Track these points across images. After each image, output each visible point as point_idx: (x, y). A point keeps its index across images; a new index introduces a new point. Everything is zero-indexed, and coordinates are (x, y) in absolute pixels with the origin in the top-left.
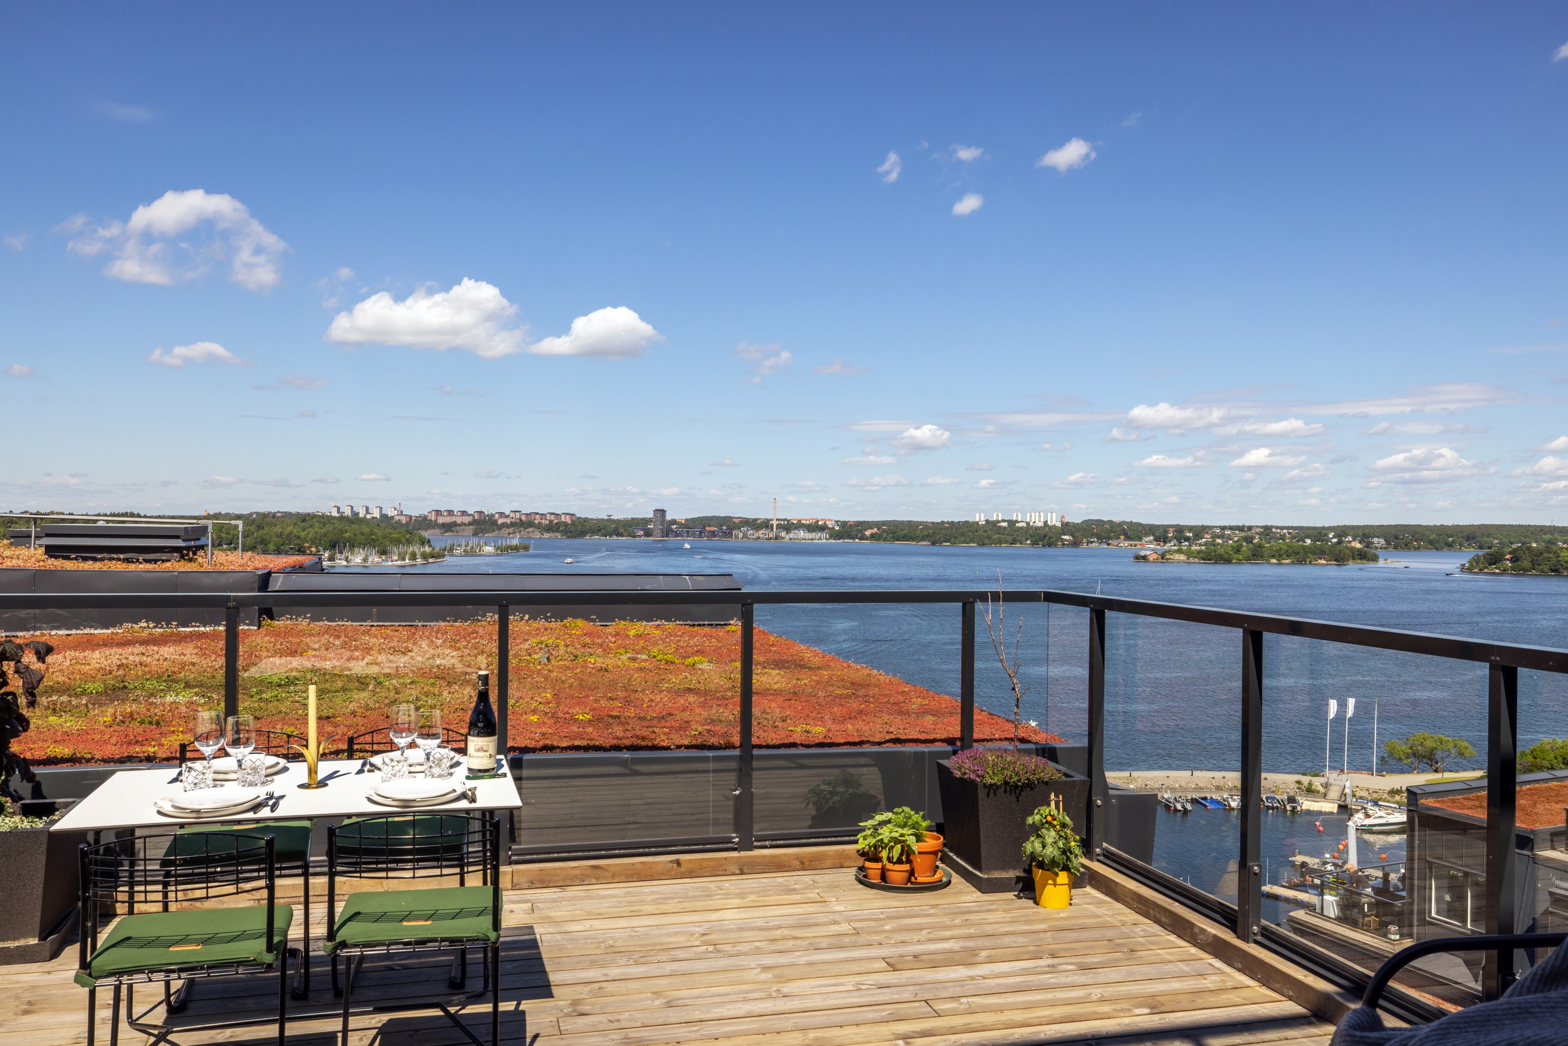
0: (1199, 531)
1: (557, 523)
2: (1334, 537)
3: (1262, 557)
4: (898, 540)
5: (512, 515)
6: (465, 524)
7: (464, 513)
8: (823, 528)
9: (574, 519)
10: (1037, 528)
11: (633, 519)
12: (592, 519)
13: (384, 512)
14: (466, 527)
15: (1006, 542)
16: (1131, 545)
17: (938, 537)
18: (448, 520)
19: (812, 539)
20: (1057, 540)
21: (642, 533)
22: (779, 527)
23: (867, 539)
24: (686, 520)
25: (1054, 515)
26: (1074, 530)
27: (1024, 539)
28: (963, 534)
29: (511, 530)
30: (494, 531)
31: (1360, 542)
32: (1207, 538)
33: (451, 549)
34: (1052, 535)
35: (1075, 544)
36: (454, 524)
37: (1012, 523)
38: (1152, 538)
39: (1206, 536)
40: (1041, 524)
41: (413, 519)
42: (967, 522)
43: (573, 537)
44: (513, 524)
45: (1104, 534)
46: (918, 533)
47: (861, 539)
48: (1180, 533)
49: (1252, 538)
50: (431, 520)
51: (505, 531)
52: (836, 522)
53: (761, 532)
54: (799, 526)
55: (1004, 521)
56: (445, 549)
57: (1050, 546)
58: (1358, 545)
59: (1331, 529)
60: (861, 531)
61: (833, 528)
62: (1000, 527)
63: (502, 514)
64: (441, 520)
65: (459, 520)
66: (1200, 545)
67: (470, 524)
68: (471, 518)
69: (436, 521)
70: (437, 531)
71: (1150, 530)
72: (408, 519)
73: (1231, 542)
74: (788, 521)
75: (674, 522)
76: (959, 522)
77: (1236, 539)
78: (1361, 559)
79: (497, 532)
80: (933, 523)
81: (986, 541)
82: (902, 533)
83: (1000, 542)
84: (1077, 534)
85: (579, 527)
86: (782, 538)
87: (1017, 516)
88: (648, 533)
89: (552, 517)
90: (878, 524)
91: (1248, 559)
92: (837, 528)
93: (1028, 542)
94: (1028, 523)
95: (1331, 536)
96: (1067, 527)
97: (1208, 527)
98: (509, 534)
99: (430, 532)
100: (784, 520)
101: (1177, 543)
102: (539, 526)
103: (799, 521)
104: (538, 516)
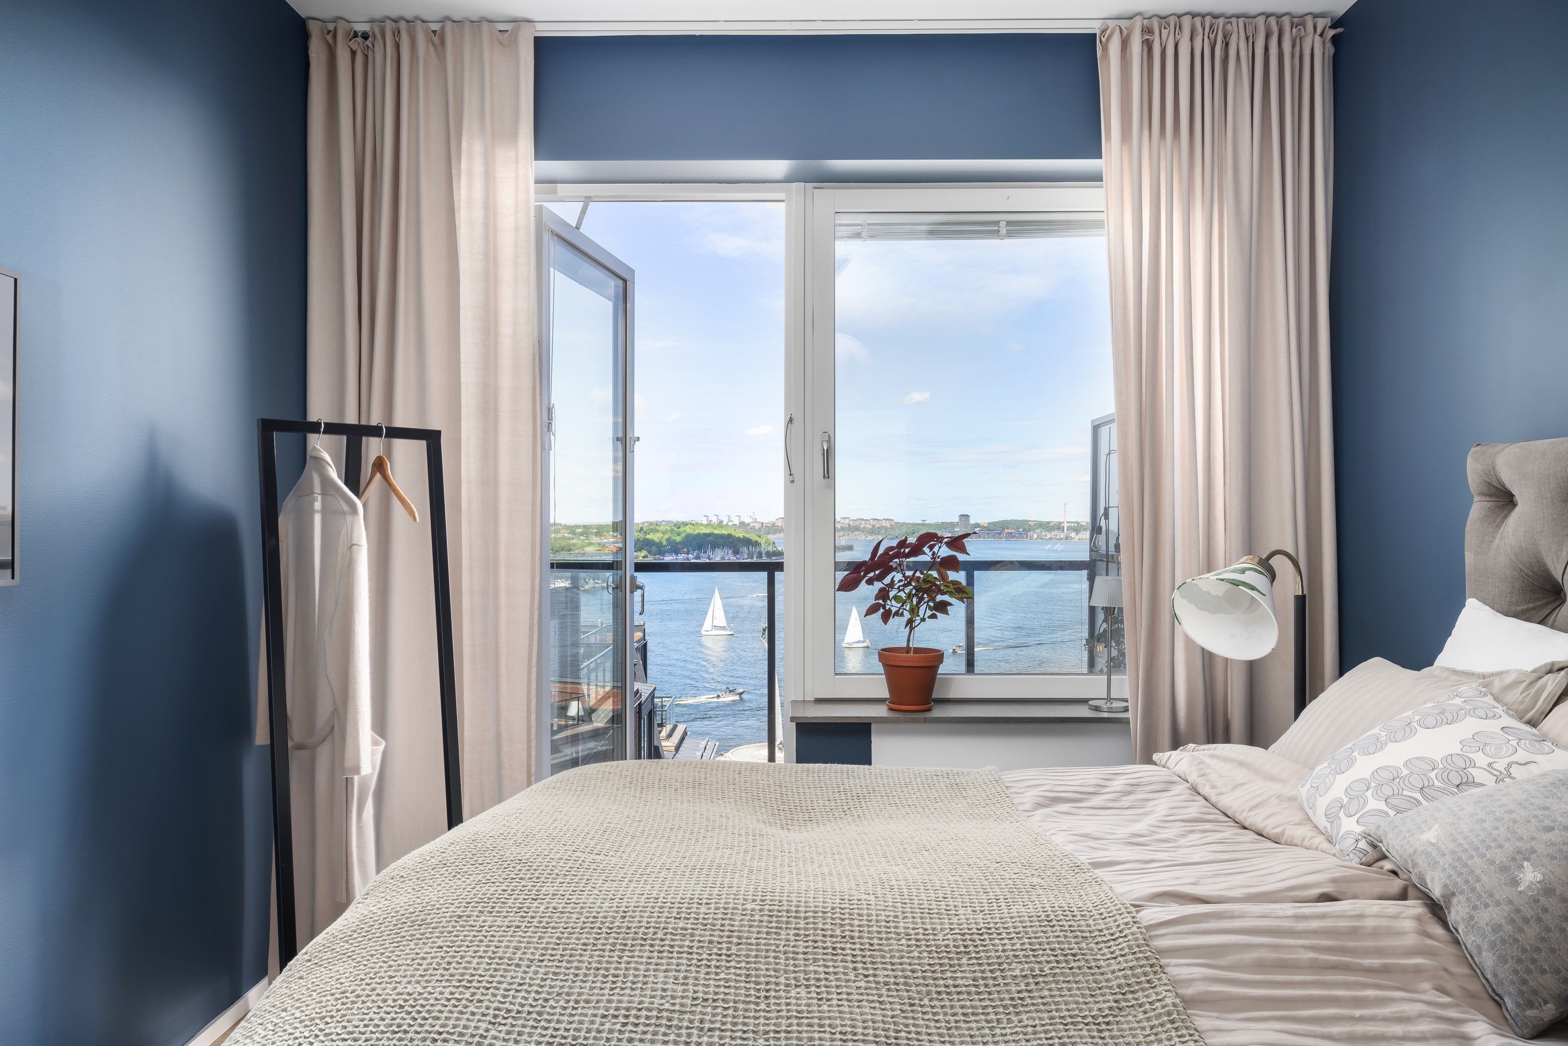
1: (878, 527)
5: (842, 521)
9: (892, 524)
11: (942, 523)
12: (908, 524)
22: (1069, 528)
24: (989, 523)
53: (1053, 533)
74: (1078, 523)
75: (977, 525)
85: (897, 530)
86: (1072, 538)
89: (875, 523)
100: (1074, 523)
102: (863, 530)
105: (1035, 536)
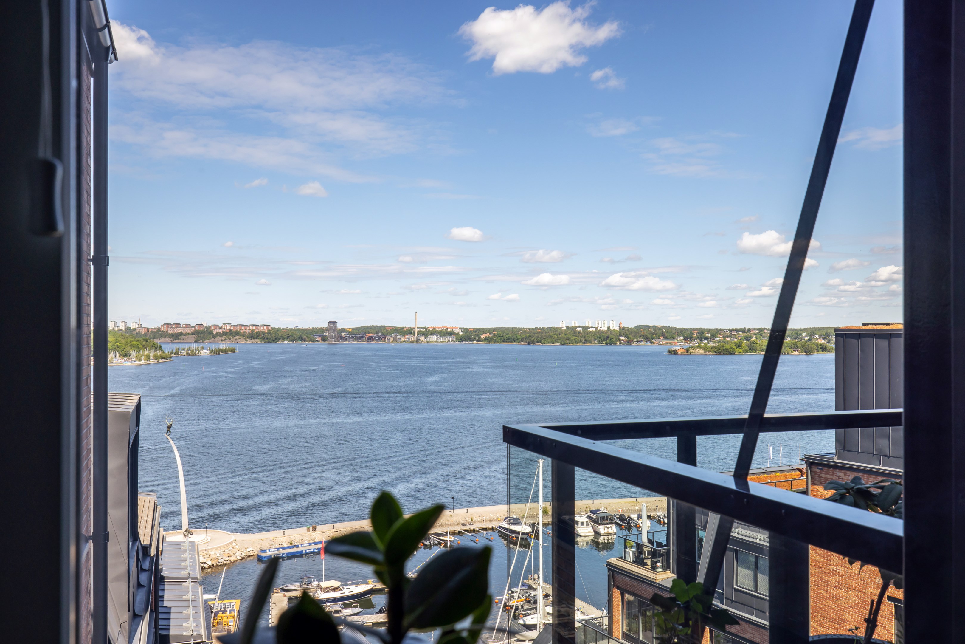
0: (715, 333)
1: (257, 333)
2: (806, 336)
3: (756, 350)
4: (504, 341)
5: (224, 326)
6: (189, 334)
7: (188, 326)
8: (451, 334)
9: (271, 329)
10: (602, 332)
11: (313, 328)
12: (283, 329)
13: (128, 326)
14: (190, 336)
15: (580, 342)
16: (667, 343)
17: (533, 339)
18: (176, 331)
19: (443, 342)
20: (616, 340)
21: (320, 338)
22: (419, 333)
23: (482, 341)
24: (353, 329)
25: (615, 322)
26: (628, 333)
27: (593, 339)
28: (550, 337)
29: (223, 338)
30: (210, 338)
31: (824, 339)
32: (720, 337)
33: (177, 353)
34: (612, 336)
35: (629, 342)
36: (181, 334)
37: (585, 328)
38: (682, 338)
39: (719, 336)
40: (605, 329)
41: (150, 330)
42: (554, 328)
43: (269, 342)
44: (224, 334)
45: (649, 336)
46: (519, 336)
47: (478, 341)
48: (701, 334)
49: (751, 337)
50: (163, 331)
51: (219, 339)
52: (461, 329)
53: (406, 337)
54: (434, 332)
55: (579, 327)
56: (172, 353)
57: (611, 344)
58: (822, 341)
59: (805, 330)
60: (478, 335)
61: (458, 334)
62: (576, 332)
63: (216, 326)
64: (170, 331)
65: (184, 331)
66: (715, 342)
67: (193, 334)
68: (193, 330)
69: (167, 331)
70: (168, 339)
71: (681, 332)
72: (146, 331)
73: (736, 340)
74: (426, 329)
75: (343, 330)
76: (547, 328)
77: (740, 338)
78: (823, 351)
79: (213, 339)
80: (529, 329)
81: (567, 341)
82: (507, 336)
83: (576, 342)
84: (630, 336)
85: (274, 335)
86: (422, 341)
87: (589, 323)
88: (324, 339)
89: (254, 328)
90: (490, 330)
91: (746, 352)
92: (461, 333)
93: (596, 342)
94: (596, 328)
95: (804, 335)
96: (623, 331)
97: (721, 330)
98: (222, 340)
99: (163, 340)
100: (423, 328)
101: (699, 341)
102: (244, 335)
103: (434, 328)
104: (243, 328)
105: (392, 339)
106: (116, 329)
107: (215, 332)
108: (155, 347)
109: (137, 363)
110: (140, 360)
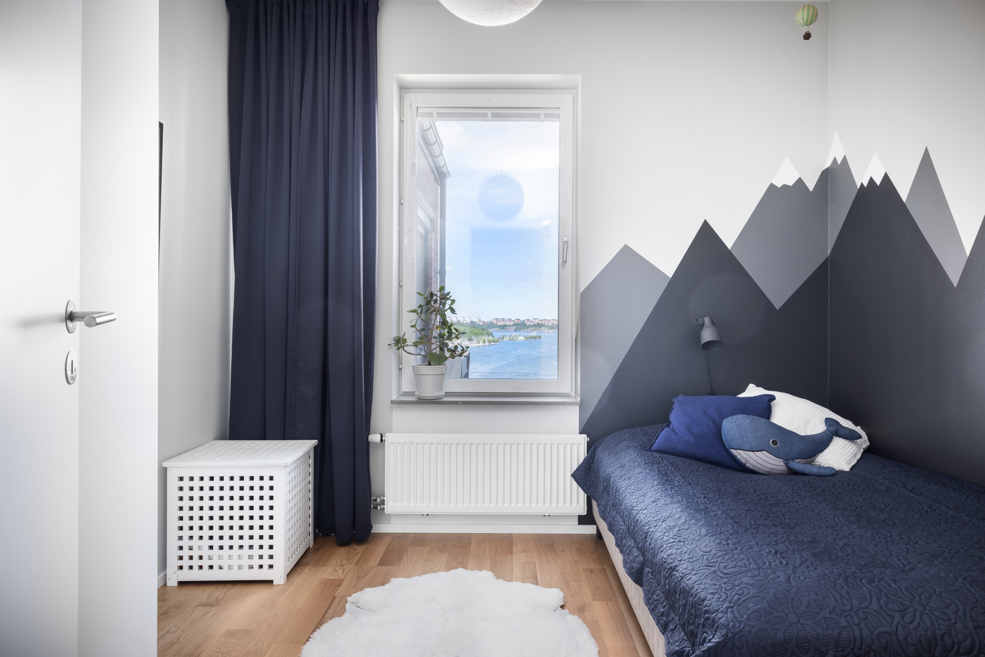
6: (510, 326)
7: (510, 320)
13: (472, 320)
14: (511, 327)
18: (502, 323)
29: (533, 328)
30: (525, 329)
33: (503, 338)
36: (505, 325)
41: (486, 323)
44: (534, 326)
50: (494, 324)
51: (530, 329)
56: (499, 338)
63: (528, 320)
64: (499, 324)
65: (508, 324)
67: (513, 325)
68: (513, 323)
69: (496, 324)
70: (497, 329)
72: (483, 323)
79: (526, 329)
98: (532, 330)
99: (494, 329)
104: (546, 321)
106: (464, 322)
107: (528, 324)
108: (489, 334)
109: (477, 345)
110: (479, 343)
